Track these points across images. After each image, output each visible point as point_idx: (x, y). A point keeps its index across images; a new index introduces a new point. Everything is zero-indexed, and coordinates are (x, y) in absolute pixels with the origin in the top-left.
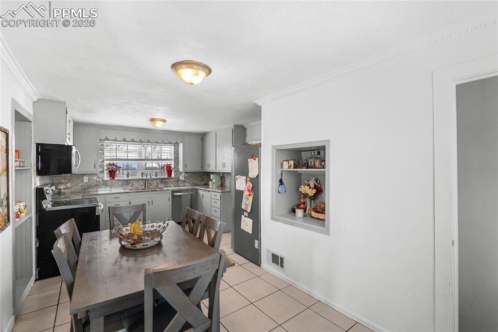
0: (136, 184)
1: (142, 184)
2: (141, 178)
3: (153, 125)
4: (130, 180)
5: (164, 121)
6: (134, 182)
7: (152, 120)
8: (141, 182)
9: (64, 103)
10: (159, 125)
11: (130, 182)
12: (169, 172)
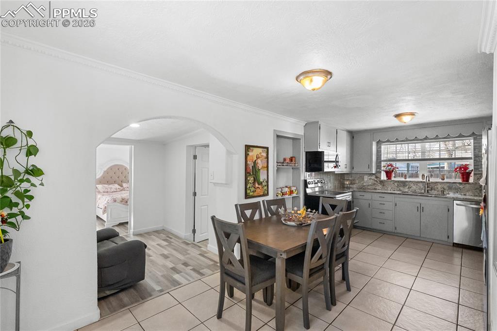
0: (414, 187)
1: (422, 187)
2: (422, 180)
3: (400, 120)
4: (407, 182)
5: (412, 114)
6: (412, 185)
7: (397, 116)
8: (421, 185)
9: (318, 122)
10: (407, 120)
11: (407, 183)
12: (466, 176)
